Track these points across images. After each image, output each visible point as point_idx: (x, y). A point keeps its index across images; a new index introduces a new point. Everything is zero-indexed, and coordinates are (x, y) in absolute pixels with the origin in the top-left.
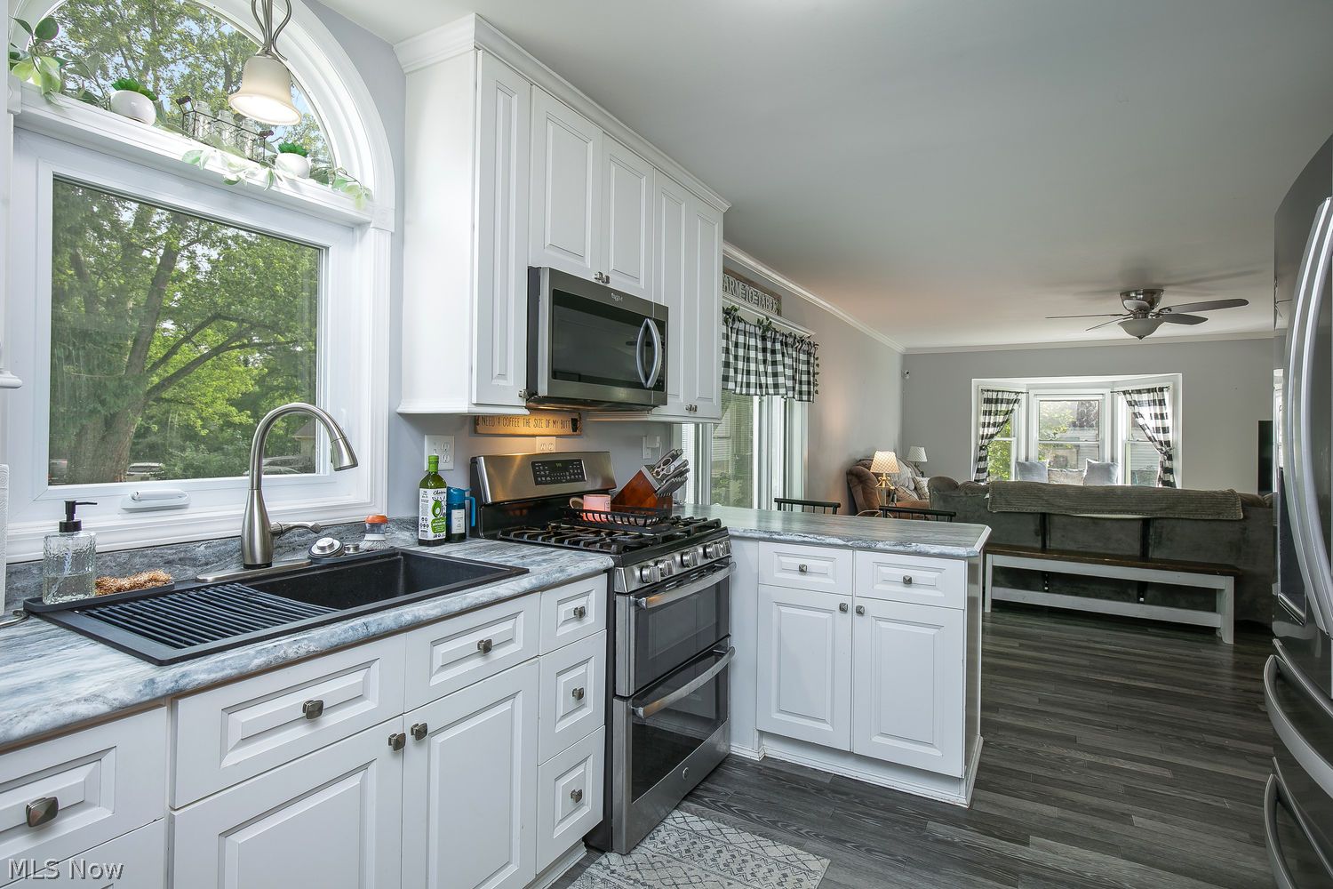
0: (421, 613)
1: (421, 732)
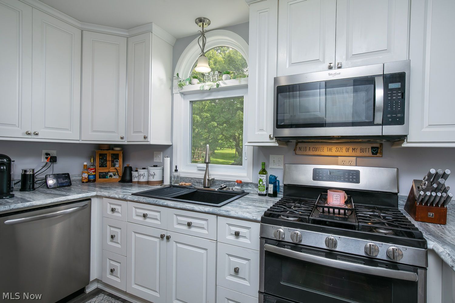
0: (169, 204)
1: (168, 238)
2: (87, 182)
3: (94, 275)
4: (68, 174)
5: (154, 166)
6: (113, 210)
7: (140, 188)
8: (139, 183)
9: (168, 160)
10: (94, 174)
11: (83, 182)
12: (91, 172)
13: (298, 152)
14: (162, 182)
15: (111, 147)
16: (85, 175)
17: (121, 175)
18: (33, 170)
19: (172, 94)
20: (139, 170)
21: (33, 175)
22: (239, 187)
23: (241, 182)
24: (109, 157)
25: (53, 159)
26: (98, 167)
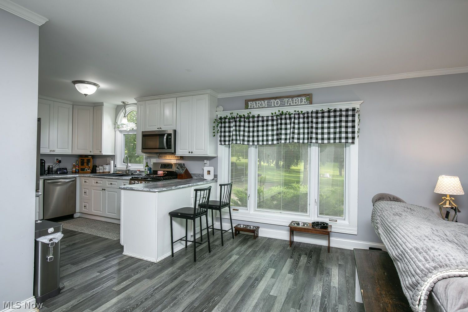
1: (104, 190)
2: (74, 173)
3: (78, 210)
4: (66, 168)
5: (107, 165)
6: (85, 182)
8: (99, 173)
9: (112, 162)
10: (79, 169)
12: (77, 168)
13: (160, 158)
14: (110, 172)
15: (86, 156)
16: (74, 169)
17: (91, 169)
18: (52, 166)
19: (115, 131)
20: (99, 167)
21: (52, 168)
22: (138, 173)
23: (139, 171)
24: (85, 161)
25: (60, 162)
26: (80, 166)
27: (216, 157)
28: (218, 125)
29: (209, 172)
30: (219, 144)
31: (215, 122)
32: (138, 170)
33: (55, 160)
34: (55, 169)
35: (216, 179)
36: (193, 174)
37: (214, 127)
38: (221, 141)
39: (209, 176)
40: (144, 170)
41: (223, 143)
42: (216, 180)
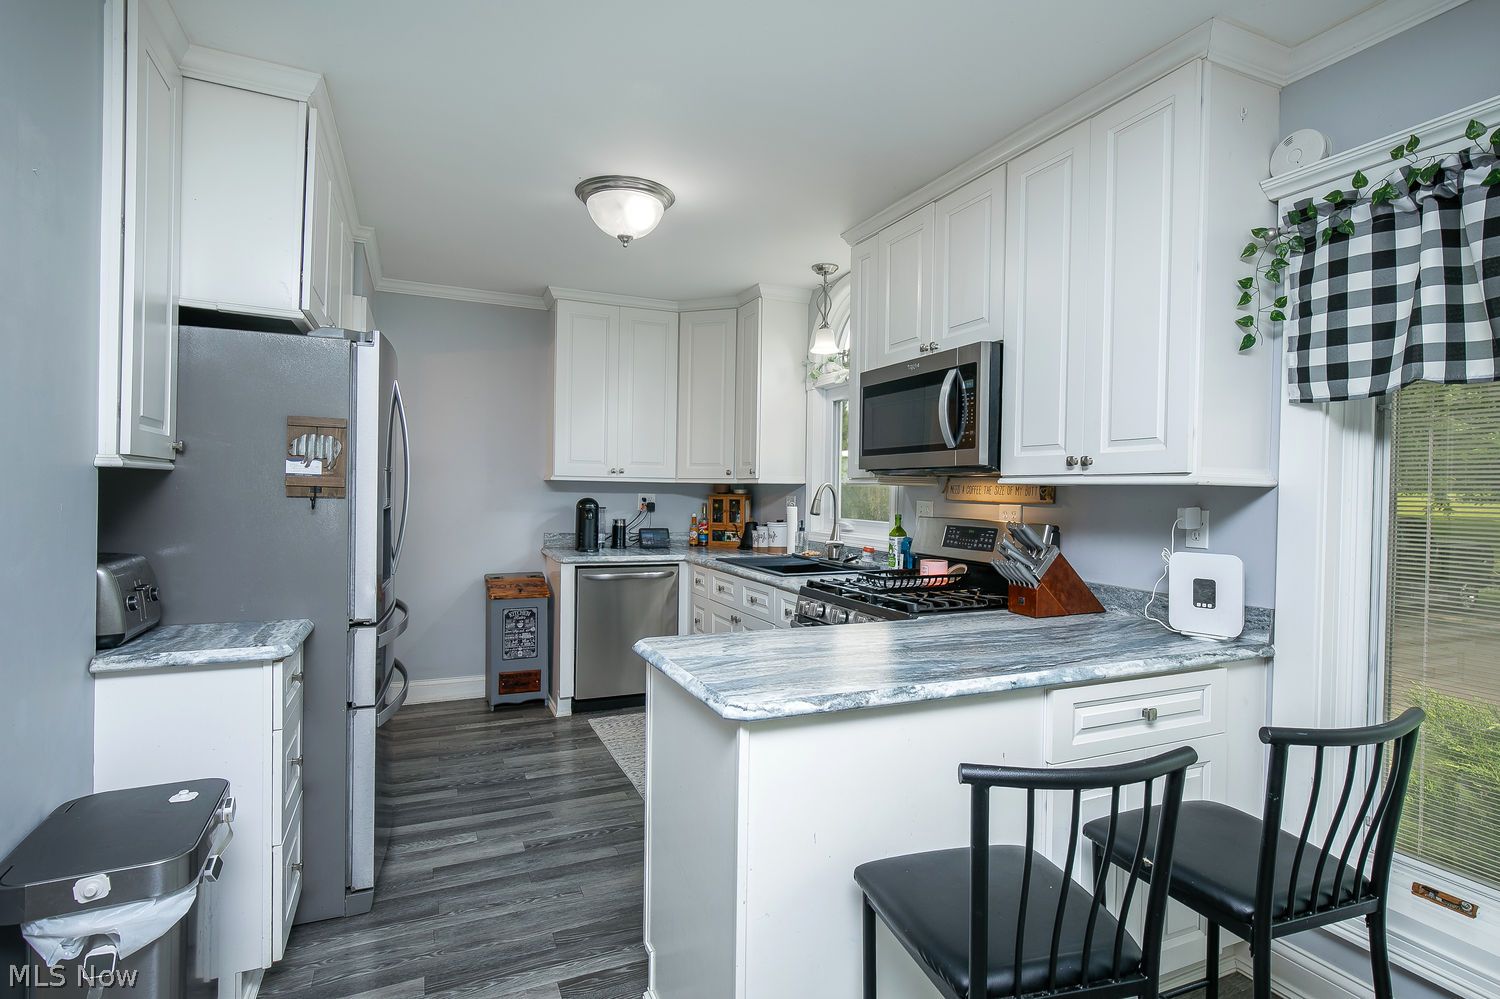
2: (696, 545)
4: (667, 530)
5: (778, 521)
7: (742, 553)
8: (758, 550)
9: (793, 512)
10: (707, 532)
11: (691, 545)
12: (702, 529)
13: (951, 496)
14: (786, 550)
15: (729, 489)
16: (694, 534)
17: (740, 535)
18: (624, 521)
19: (806, 392)
20: (759, 528)
21: (626, 527)
22: (868, 560)
23: (872, 551)
24: (726, 506)
25: (651, 507)
26: (711, 522)
27: (1270, 489)
28: (1280, 263)
29: (1205, 592)
30: (1285, 400)
31: (1250, 250)
32: (865, 549)
33: (640, 503)
34: (632, 532)
35: (1265, 639)
36: (1108, 590)
37: (1246, 283)
38: (1303, 375)
39: (1204, 613)
40: (884, 548)
41: (1320, 389)
42: (1257, 647)
